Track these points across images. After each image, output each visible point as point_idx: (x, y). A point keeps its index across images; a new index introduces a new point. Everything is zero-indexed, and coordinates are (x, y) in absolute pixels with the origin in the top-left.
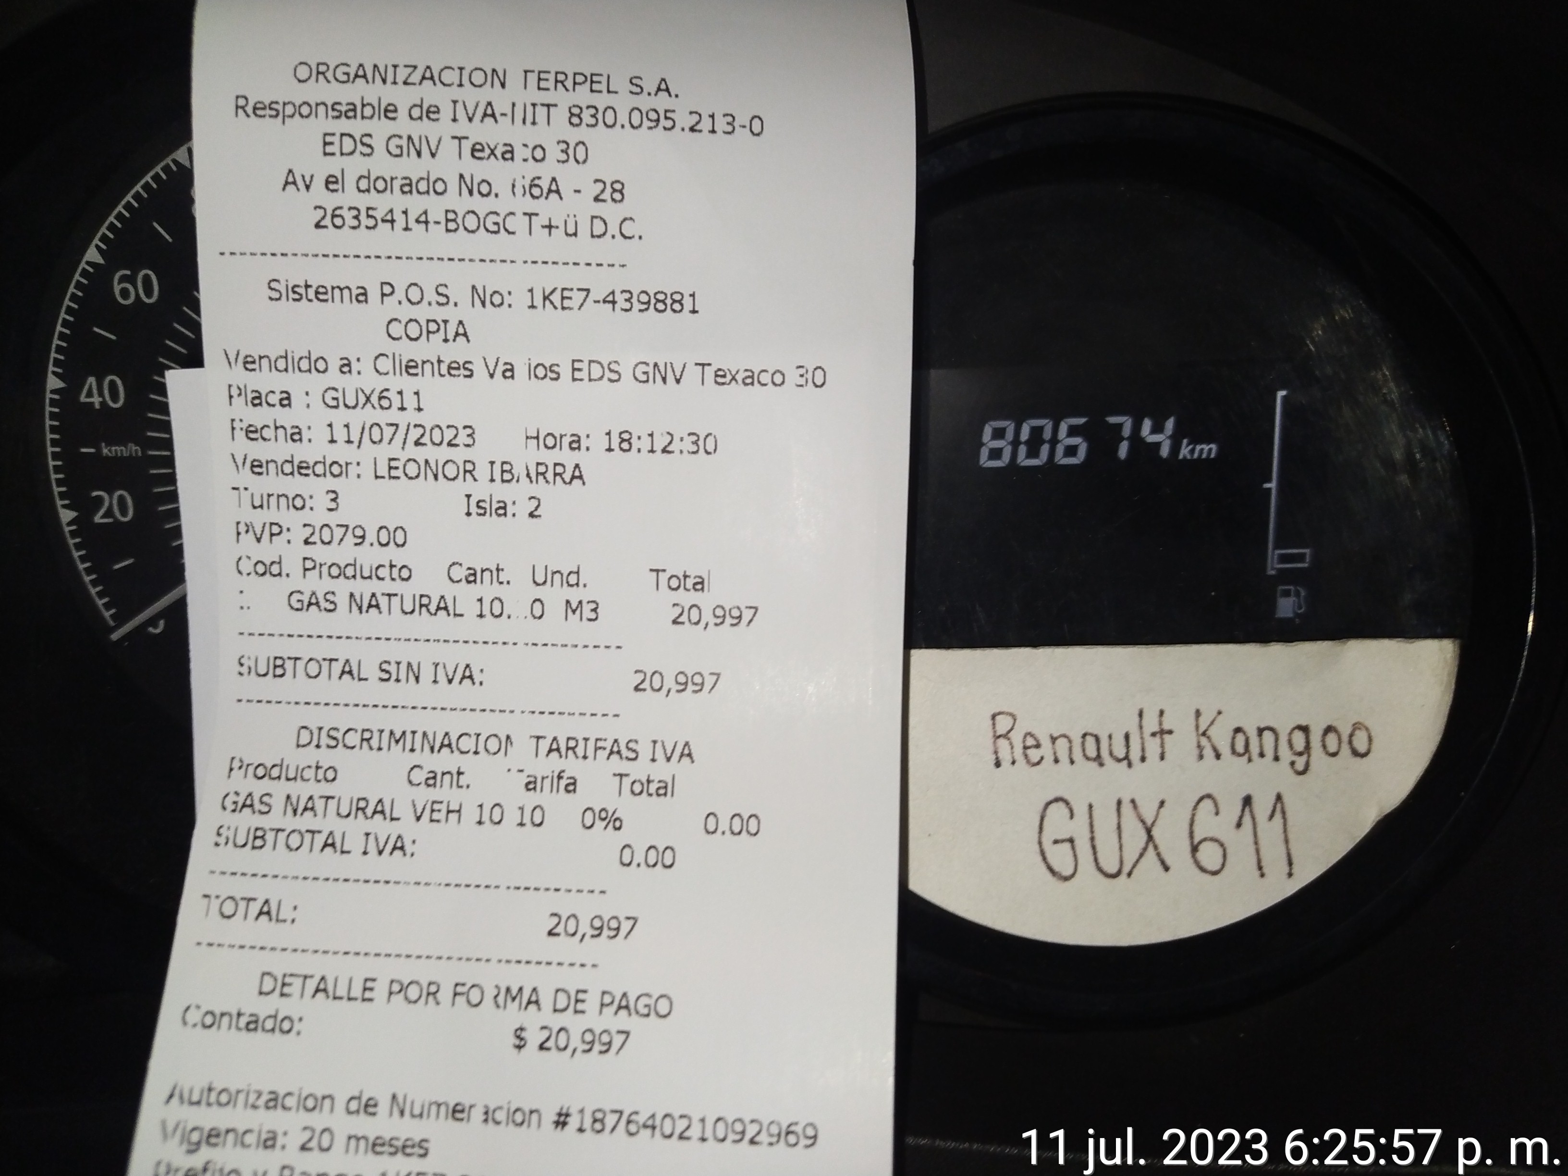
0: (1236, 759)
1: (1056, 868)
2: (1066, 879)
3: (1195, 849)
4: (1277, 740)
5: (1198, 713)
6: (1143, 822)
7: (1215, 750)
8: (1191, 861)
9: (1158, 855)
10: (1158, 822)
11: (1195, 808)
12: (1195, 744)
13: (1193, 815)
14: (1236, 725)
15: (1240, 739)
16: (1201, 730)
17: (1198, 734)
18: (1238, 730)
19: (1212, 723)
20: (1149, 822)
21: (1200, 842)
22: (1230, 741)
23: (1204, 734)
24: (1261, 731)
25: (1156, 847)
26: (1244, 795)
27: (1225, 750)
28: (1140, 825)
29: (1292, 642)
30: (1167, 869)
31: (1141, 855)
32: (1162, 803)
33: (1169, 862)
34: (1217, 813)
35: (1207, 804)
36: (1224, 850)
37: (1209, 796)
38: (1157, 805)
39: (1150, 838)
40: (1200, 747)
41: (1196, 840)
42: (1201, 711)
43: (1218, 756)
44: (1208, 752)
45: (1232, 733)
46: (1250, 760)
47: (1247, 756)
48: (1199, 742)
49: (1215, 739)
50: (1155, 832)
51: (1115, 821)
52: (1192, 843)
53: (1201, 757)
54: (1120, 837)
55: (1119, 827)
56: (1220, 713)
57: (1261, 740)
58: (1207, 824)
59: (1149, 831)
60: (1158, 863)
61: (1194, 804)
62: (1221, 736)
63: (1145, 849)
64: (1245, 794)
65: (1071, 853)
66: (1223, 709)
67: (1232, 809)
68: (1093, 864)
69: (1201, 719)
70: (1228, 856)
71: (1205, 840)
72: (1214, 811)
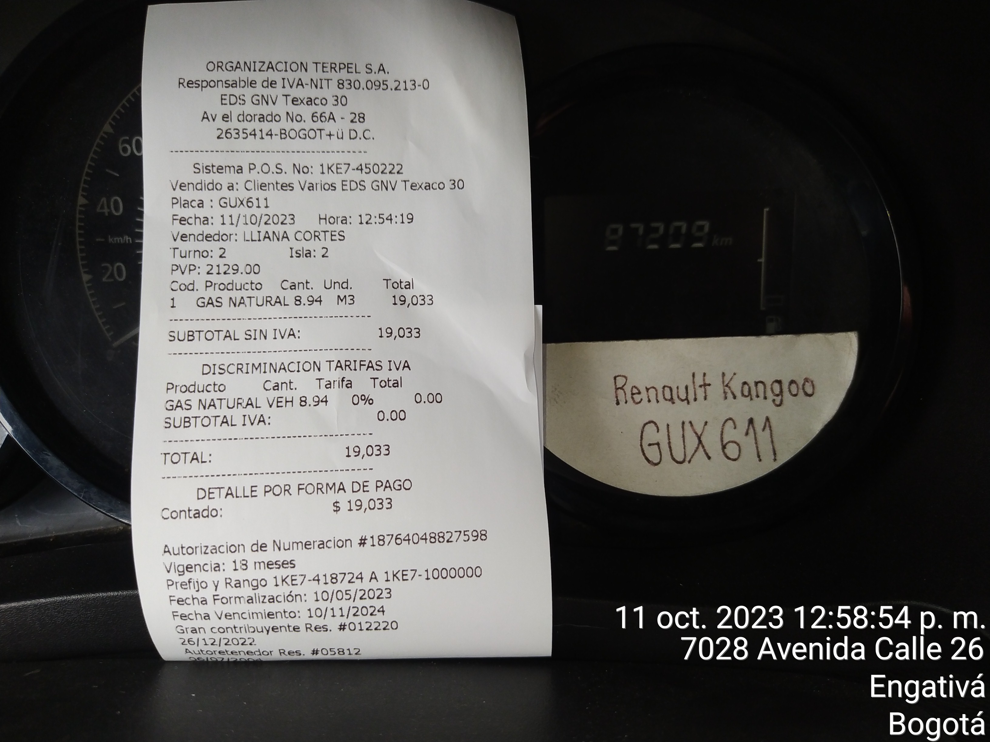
3: (724, 447)
5: (723, 374)
7: (733, 393)
11: (723, 425)
12: (722, 391)
13: (723, 429)
15: (746, 387)
16: (726, 383)
17: (724, 386)
18: (745, 383)
19: (731, 379)
20: (699, 434)
21: (727, 444)
23: (727, 386)
25: (703, 447)
27: (738, 394)
33: (710, 455)
36: (740, 447)
37: (731, 419)
38: (703, 424)
41: (725, 442)
42: (725, 373)
43: (735, 397)
46: (751, 399)
49: (733, 389)
50: (703, 439)
52: (722, 444)
58: (730, 434)
61: (722, 423)
63: (697, 448)
64: (749, 418)
70: (742, 450)
71: (729, 442)
72: (733, 427)
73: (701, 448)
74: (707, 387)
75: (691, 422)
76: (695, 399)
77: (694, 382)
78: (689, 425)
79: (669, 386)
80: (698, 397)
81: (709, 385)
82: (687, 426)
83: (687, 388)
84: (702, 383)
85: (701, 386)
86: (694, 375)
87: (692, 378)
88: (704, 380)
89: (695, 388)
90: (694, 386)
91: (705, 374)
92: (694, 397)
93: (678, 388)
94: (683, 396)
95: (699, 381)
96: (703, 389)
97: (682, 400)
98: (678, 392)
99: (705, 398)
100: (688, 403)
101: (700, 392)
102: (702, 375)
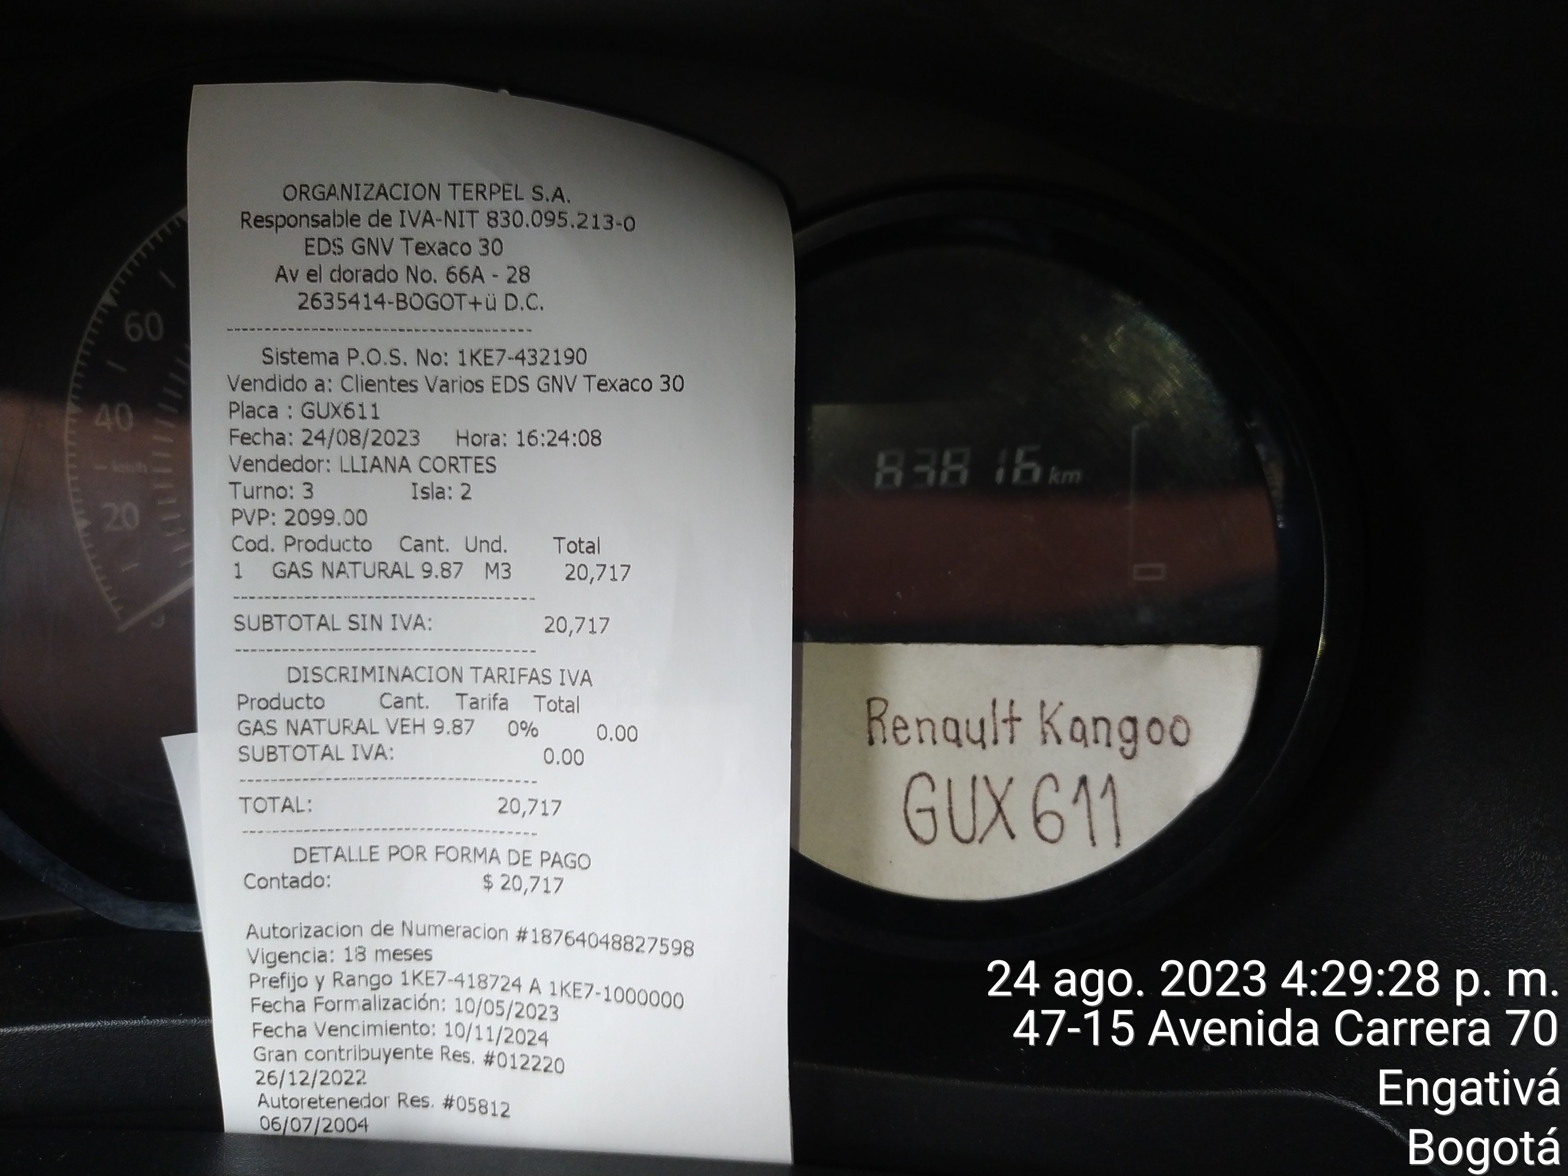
0: (1074, 744)
1: (918, 833)
2: (927, 843)
4: (1109, 728)
6: (994, 796)
8: (1033, 830)
9: (1006, 824)
10: (1008, 797)
13: (1037, 791)
14: (1075, 715)
22: (1069, 728)
24: (1095, 721)
25: (1004, 818)
26: (1080, 775)
28: (991, 798)
29: (1122, 644)
30: (1013, 836)
31: (992, 824)
32: (1011, 781)
34: (1057, 790)
35: (1049, 782)
39: (1000, 809)
40: (1044, 733)
41: (1039, 813)
44: (1051, 738)
45: (1071, 722)
47: (1083, 742)
48: (1043, 729)
50: (1004, 806)
51: (970, 795)
52: (1035, 815)
53: (1045, 742)
54: (974, 808)
55: (973, 800)
56: (1061, 704)
57: (1095, 727)
59: (999, 804)
60: (1006, 831)
62: (1062, 724)
65: (931, 820)
66: (1063, 701)
67: (1070, 787)
68: (950, 830)
69: (1046, 710)
72: (1054, 787)
73: (1000, 818)
74: (1016, 723)
75: (986, 778)
76: (995, 742)
77: (994, 714)
78: (984, 782)
79: (955, 718)
80: (999, 738)
81: (1019, 719)
82: (981, 784)
83: (982, 723)
84: (1007, 716)
85: (1005, 721)
86: (994, 703)
87: (991, 707)
88: (1011, 712)
89: (995, 724)
90: (995, 719)
91: (1012, 703)
92: (993, 737)
93: (968, 722)
94: (976, 736)
95: (1003, 712)
96: (1008, 725)
97: (974, 742)
98: (968, 729)
99: (1012, 741)
100: (984, 747)
101: (1004, 731)
102: (1008, 703)
